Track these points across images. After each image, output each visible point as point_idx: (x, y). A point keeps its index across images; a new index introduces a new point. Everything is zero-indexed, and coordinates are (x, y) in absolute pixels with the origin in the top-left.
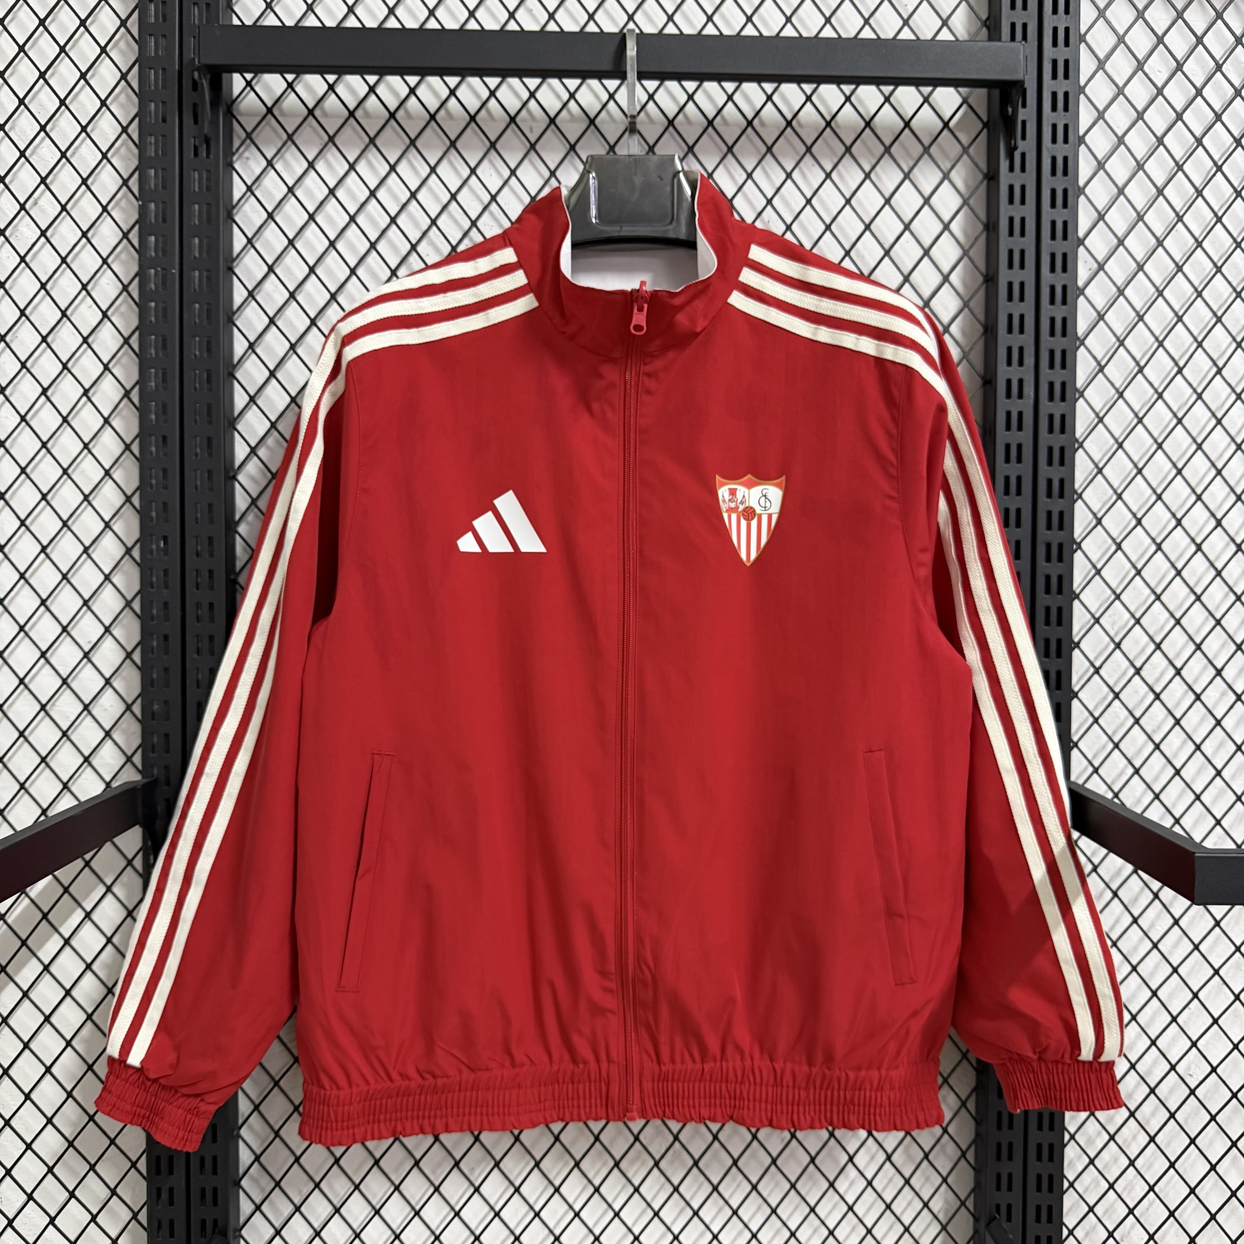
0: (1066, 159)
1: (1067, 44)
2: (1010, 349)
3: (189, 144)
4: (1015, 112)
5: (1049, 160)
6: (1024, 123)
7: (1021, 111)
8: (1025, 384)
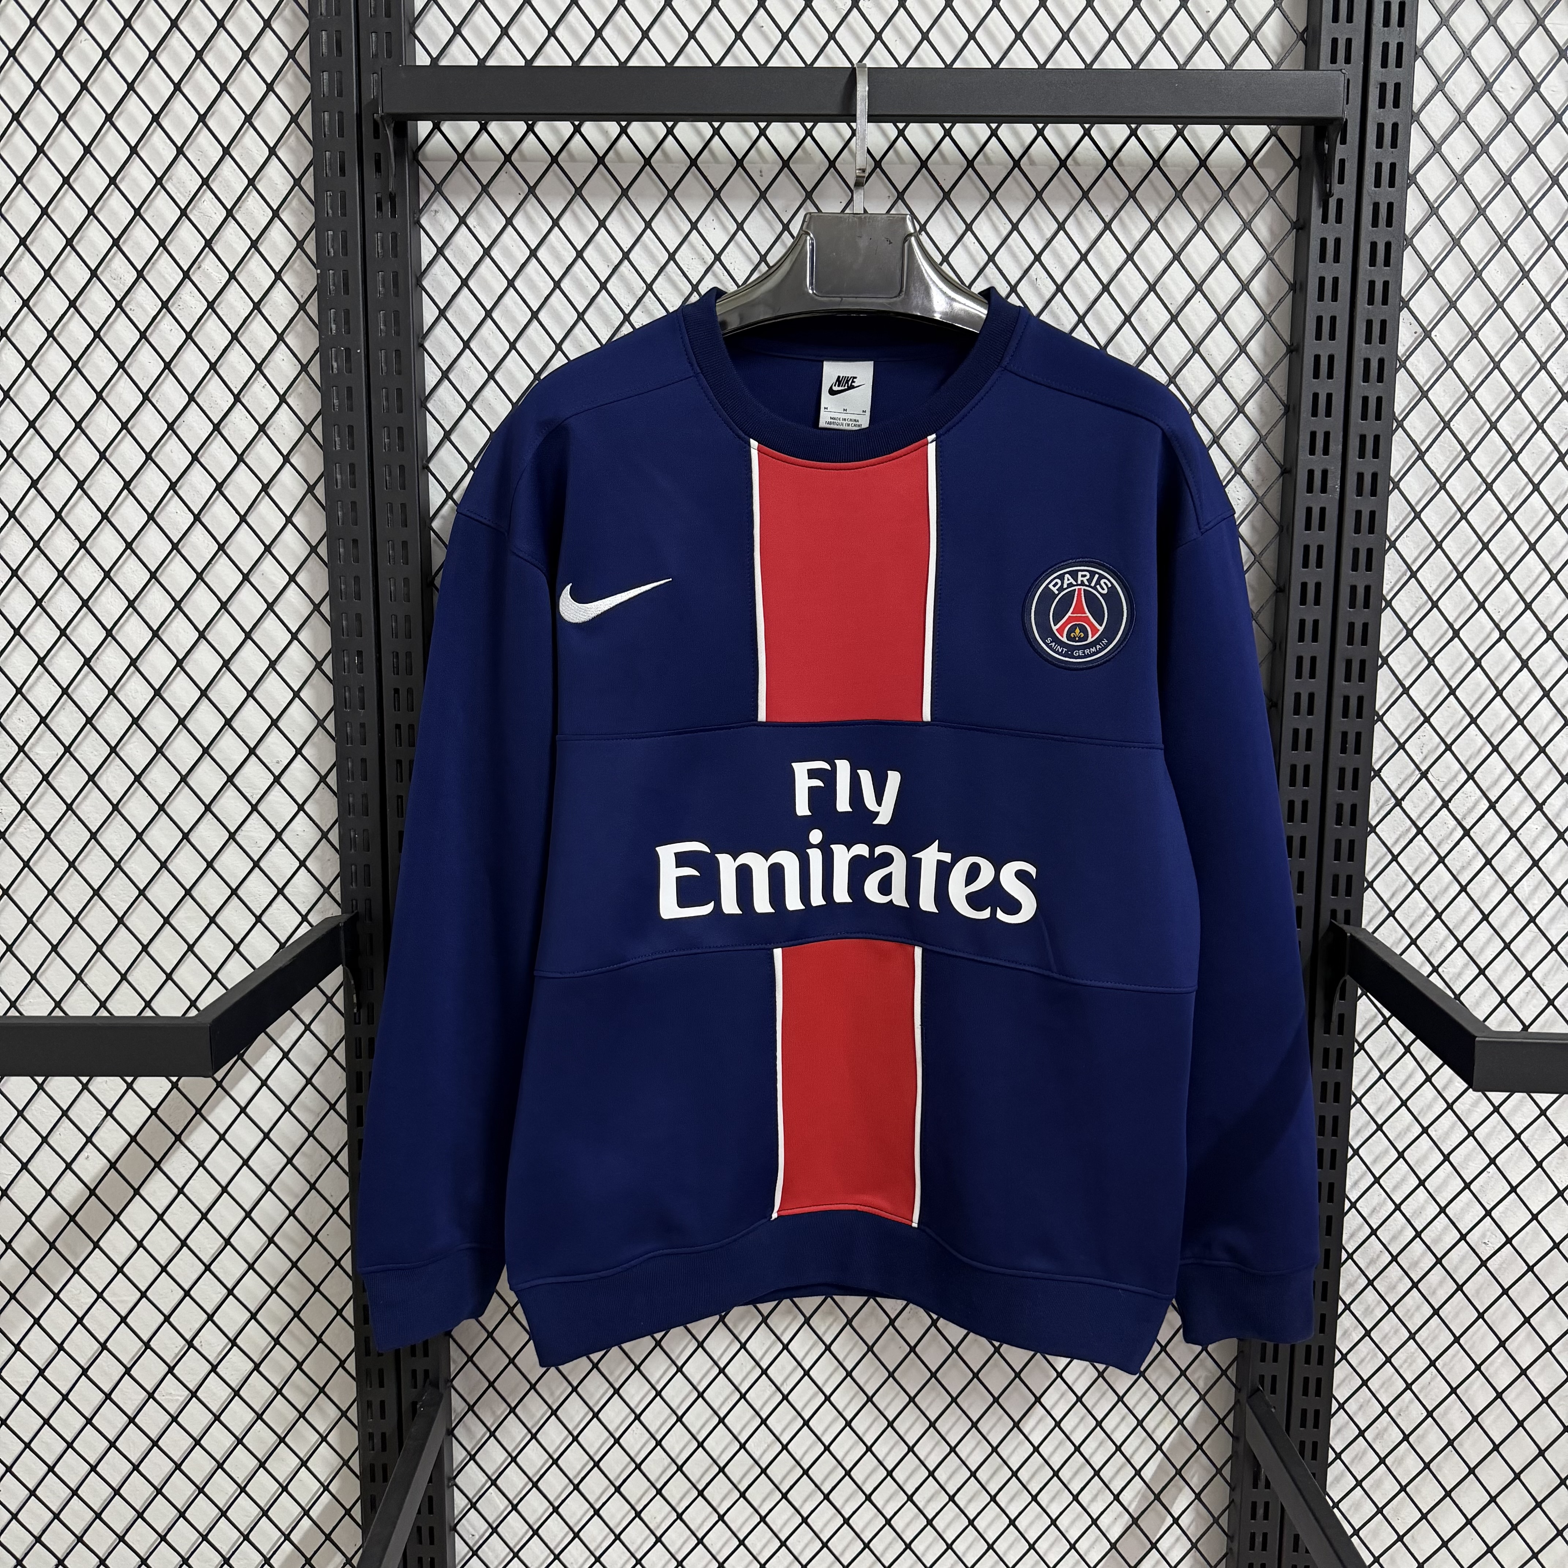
0: (1390, 206)
1: (1399, 64)
2: (1313, 435)
3: (371, 201)
4: (1333, 149)
5: (1371, 207)
6: (1342, 162)
7: (1339, 146)
8: (1330, 475)
